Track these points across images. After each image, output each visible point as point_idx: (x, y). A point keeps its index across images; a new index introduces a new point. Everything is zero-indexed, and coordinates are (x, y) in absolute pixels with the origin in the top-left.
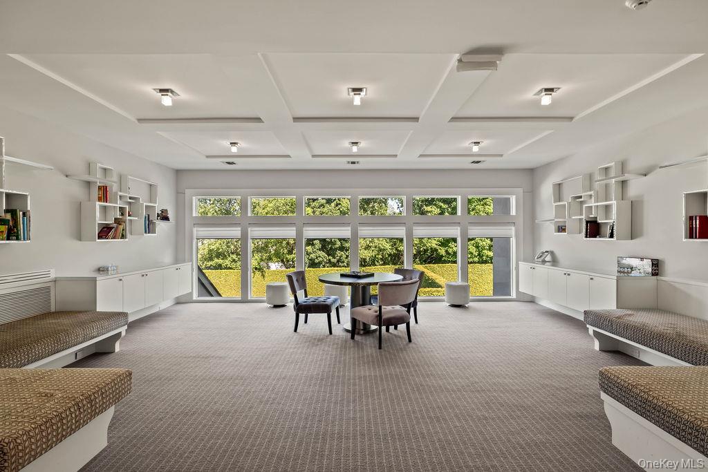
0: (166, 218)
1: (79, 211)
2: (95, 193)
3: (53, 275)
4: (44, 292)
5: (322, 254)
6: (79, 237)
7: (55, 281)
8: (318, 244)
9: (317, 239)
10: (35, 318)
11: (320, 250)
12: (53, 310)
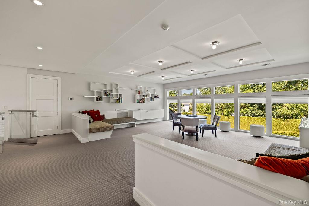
0: (158, 97)
1: (134, 97)
2: (138, 93)
3: (128, 110)
4: (127, 113)
5: (259, 111)
6: (134, 102)
7: (129, 111)
8: (257, 106)
9: (256, 104)
10: (126, 118)
11: (258, 109)
12: (128, 117)
